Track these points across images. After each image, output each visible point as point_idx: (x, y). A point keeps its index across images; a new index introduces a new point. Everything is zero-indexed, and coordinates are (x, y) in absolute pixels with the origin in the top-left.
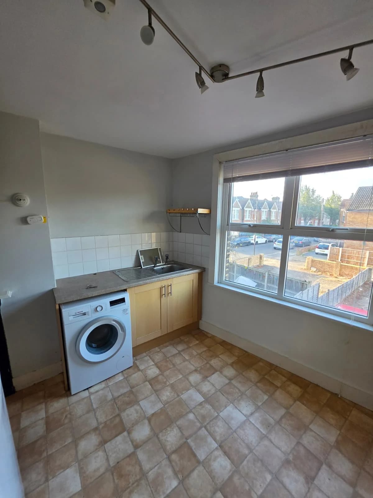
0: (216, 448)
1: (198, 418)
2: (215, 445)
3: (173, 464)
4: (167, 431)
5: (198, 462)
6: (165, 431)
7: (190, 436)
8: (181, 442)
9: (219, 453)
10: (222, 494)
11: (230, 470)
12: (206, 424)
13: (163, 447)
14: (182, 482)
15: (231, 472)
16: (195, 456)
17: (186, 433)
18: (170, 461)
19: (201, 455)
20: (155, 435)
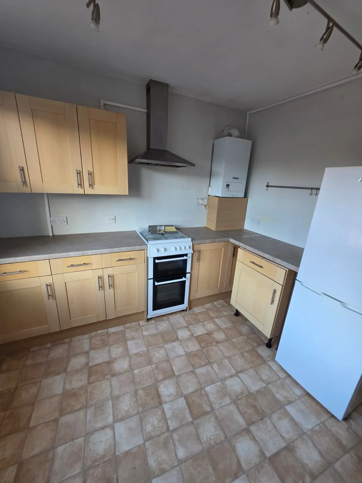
0: (165, 403)
1: (173, 446)
2: (166, 407)
3: (208, 403)
4: (215, 440)
5: (186, 397)
6: (217, 441)
7: (188, 424)
8: (198, 421)
9: (165, 399)
10: (174, 373)
11: (162, 383)
12: (166, 434)
13: (219, 422)
14: (202, 388)
15: (162, 382)
16: (188, 403)
17: (191, 429)
18: (211, 406)
19: (181, 403)
20: (229, 439)
